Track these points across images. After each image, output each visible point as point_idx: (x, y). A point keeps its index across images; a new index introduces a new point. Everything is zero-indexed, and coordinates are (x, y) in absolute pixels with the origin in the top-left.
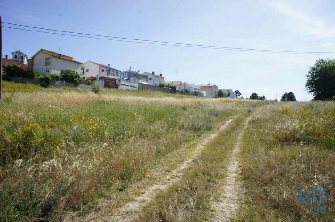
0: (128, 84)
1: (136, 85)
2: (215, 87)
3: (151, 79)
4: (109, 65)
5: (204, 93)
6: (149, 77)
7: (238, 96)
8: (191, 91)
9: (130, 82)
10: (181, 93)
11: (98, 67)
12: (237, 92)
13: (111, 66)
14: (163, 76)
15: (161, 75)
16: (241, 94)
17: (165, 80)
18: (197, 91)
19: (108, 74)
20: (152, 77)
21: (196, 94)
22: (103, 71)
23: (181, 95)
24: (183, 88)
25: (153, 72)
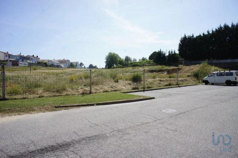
0: (23, 63)
1: (27, 63)
2: (68, 61)
3: (32, 59)
4: (8, 52)
5: (62, 65)
6: (31, 58)
7: (82, 66)
8: (55, 64)
9: (24, 62)
10: (50, 66)
11: (3, 54)
12: (81, 64)
13: (9, 53)
14: (38, 57)
15: (37, 57)
16: (84, 65)
17: (40, 59)
18: (58, 64)
19: (9, 58)
20: (33, 58)
21: (58, 66)
22: (6, 56)
23: (50, 68)
24: (50, 63)
25: (33, 56)
